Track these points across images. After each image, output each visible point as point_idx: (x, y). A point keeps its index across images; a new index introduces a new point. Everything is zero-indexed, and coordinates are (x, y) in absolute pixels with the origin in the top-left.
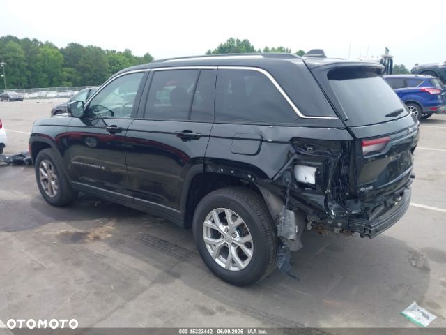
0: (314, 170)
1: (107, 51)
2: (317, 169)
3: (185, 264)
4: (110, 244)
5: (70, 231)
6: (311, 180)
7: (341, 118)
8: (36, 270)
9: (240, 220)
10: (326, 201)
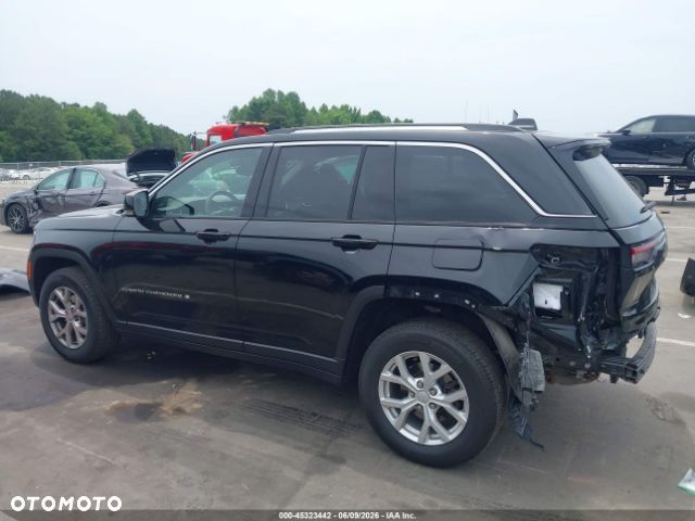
0: (558, 289)
1: (64, 104)
2: (565, 289)
3: (340, 441)
4: (206, 419)
5: (127, 402)
6: (555, 304)
7: (600, 216)
8: (101, 469)
9: (445, 368)
10: (578, 333)
